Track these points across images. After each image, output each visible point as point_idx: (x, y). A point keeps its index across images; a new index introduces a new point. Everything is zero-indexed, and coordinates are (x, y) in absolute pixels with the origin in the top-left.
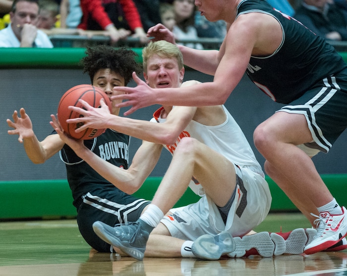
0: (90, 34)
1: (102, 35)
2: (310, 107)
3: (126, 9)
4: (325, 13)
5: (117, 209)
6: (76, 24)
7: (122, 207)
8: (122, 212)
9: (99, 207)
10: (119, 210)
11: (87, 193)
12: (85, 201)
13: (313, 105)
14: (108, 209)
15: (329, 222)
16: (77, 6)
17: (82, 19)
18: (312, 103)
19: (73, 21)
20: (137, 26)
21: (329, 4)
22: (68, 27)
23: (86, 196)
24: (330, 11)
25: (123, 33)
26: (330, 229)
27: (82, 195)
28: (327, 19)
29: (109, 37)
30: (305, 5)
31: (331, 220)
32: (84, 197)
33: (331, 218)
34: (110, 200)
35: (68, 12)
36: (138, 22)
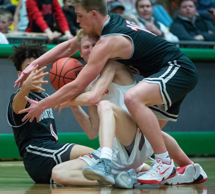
0: (34, 35)
1: (42, 36)
2: (163, 79)
3: (58, 18)
4: (193, 22)
5: (52, 154)
6: (25, 28)
7: (55, 152)
8: (56, 155)
9: (38, 153)
10: (54, 154)
11: (29, 145)
12: (28, 151)
13: (164, 78)
14: (45, 154)
15: (160, 167)
16: (25, 16)
17: (29, 25)
18: (164, 76)
19: (22, 26)
20: (67, 30)
21: (196, 16)
22: (19, 30)
23: (28, 147)
24: (197, 21)
25: (56, 34)
26: (159, 172)
27: (25, 147)
28: (195, 26)
29: (47, 37)
30: (180, 16)
31: (161, 166)
32: (27, 148)
33: (162, 164)
34: (45, 148)
35: (19, 20)
36: (66, 27)
